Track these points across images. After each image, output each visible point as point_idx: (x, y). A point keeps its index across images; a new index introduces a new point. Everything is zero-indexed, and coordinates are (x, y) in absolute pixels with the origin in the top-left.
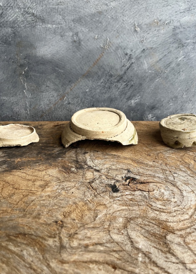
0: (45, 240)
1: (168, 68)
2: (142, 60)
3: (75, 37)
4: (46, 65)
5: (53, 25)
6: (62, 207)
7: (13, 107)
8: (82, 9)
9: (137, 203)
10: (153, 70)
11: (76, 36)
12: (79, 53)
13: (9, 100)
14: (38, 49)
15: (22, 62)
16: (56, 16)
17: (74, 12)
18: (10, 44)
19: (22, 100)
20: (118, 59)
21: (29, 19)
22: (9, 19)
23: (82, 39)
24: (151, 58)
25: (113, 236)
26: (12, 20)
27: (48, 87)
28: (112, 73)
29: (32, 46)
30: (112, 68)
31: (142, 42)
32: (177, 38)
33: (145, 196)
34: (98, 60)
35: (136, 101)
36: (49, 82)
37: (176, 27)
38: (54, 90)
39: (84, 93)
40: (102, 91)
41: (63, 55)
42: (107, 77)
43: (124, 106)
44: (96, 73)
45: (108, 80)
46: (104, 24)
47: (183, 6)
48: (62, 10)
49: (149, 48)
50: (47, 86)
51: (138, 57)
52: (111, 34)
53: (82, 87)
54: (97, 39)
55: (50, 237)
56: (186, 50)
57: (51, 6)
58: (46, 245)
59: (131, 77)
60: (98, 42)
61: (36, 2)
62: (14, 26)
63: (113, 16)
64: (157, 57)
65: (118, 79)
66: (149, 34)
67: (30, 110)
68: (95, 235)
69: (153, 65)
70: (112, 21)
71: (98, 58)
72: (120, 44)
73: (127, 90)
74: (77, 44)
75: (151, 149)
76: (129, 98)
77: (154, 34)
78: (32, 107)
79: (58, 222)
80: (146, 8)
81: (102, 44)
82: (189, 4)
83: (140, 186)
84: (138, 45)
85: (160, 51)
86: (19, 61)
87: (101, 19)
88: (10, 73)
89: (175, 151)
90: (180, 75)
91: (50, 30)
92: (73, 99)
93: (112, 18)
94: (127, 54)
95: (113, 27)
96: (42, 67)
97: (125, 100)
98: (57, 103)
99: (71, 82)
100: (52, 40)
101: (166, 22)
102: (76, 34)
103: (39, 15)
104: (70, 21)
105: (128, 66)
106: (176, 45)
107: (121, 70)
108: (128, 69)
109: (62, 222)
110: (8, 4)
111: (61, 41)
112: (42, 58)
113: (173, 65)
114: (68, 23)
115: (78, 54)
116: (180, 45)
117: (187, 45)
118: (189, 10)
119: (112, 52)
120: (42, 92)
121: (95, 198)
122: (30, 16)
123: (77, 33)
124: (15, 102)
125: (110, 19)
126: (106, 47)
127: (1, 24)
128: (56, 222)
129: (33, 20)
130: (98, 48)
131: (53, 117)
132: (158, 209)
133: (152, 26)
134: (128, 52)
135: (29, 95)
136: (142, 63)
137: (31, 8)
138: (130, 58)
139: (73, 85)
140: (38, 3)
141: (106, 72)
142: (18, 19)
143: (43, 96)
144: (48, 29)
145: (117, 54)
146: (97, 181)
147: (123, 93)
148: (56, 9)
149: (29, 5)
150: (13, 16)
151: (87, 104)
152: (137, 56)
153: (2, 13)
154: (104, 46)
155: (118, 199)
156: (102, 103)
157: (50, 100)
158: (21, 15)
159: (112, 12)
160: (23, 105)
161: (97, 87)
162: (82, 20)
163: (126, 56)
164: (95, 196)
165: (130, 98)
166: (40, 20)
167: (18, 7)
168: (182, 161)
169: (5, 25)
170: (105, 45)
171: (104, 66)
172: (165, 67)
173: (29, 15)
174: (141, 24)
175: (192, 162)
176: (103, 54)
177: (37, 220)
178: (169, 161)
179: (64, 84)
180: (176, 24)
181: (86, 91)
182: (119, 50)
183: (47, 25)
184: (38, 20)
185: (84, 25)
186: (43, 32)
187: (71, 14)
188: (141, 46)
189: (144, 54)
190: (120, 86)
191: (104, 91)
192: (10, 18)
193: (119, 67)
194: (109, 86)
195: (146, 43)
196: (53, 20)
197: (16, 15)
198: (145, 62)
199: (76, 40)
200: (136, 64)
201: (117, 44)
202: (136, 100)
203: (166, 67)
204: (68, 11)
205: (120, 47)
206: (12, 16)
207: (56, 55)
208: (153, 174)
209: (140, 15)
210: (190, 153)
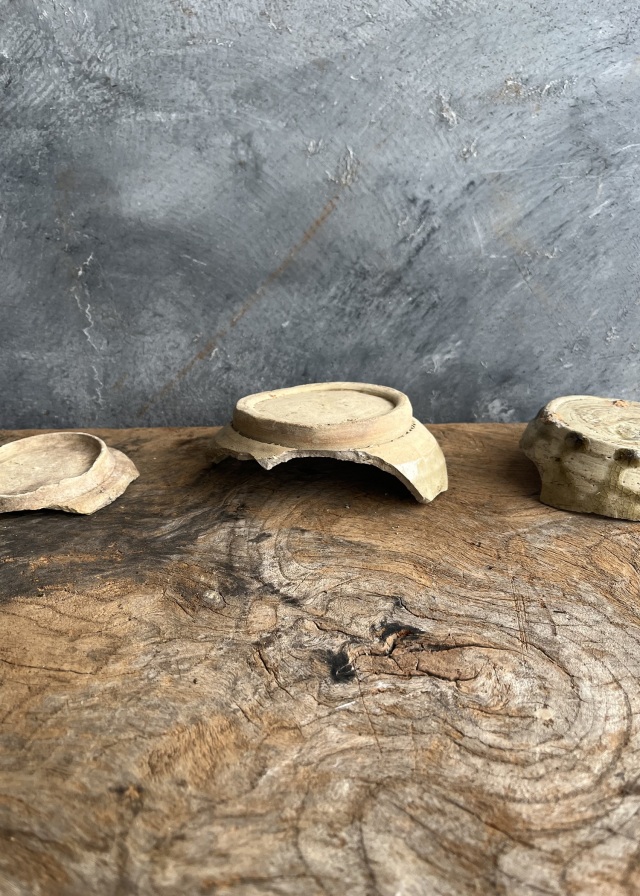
0: (71, 856)
1: (557, 243)
2: (464, 217)
3: (242, 149)
4: (152, 246)
5: (170, 112)
6: (151, 735)
7: (51, 383)
8: (263, 55)
9: (409, 723)
10: (504, 253)
11: (246, 146)
12: (256, 201)
13: (40, 361)
14: (124, 196)
15: (75, 236)
16: (179, 81)
17: (236, 65)
18: (35, 181)
19: (80, 359)
20: (386, 217)
21: (95, 97)
22: (32, 101)
23: (264, 154)
24: (496, 212)
25: (309, 850)
26: (41, 102)
27: (161, 316)
28: (366, 266)
29: (104, 185)
30: (365, 248)
31: (464, 157)
32: (586, 140)
33: (442, 700)
34: (318, 223)
35: (447, 357)
36: (161, 301)
37: (580, 102)
38: (179, 325)
39: (275, 333)
40: (334, 327)
41: (203, 211)
42: (351, 279)
43: (408, 375)
44: (314, 267)
45: (353, 289)
46: (335, 103)
47: (606, 30)
48: (199, 62)
49: (489, 178)
50: (156, 315)
51: (452, 209)
52: (360, 134)
53: (268, 315)
54: (313, 154)
55: (90, 847)
56: (618, 181)
57: (162, 52)
58: (73, 875)
59: (431, 275)
60: (317, 164)
61: (113, 42)
62: (46, 121)
63: (367, 75)
64: (516, 206)
65: (387, 285)
66: (488, 131)
67: (104, 392)
68: (246, 844)
69: (503, 235)
70: (362, 90)
71: (319, 218)
72: (390, 167)
73: (417, 319)
74: (250, 172)
75: (486, 523)
76: (425, 348)
77: (506, 127)
78: (112, 381)
79: (127, 793)
80: (477, 41)
81: (332, 169)
82: (626, 22)
83: (430, 660)
84: (453, 169)
85: (527, 185)
86: (67, 236)
87: (325, 87)
88: (38, 275)
89: (569, 531)
90: (596, 265)
91: (162, 129)
92: (239, 353)
93: (364, 80)
94: (413, 201)
95: (365, 111)
96: (138, 252)
97: (411, 353)
98: (189, 368)
99: (233, 299)
100: (168, 163)
101: (548, 86)
102: (246, 140)
103: (125, 80)
104: (224, 97)
105: (418, 239)
106: (581, 164)
107: (397, 255)
108: (418, 249)
109: (139, 789)
110: (26, 52)
111: (198, 165)
112: (140, 224)
113: (572, 233)
114: (217, 104)
115: (254, 207)
116: (596, 163)
117: (622, 162)
118: (624, 41)
119: (363, 195)
120: (143, 333)
121: (268, 703)
122: (97, 88)
123: (250, 135)
124: (57, 366)
125: (355, 86)
126: (343, 180)
127: (8, 119)
128: (120, 791)
129: (105, 101)
130: (317, 183)
131: (179, 413)
132: (484, 748)
133: (499, 101)
134: (418, 194)
135: (101, 344)
136: (465, 227)
137: (98, 60)
138: (426, 213)
139: (238, 308)
140: (119, 43)
141: (347, 263)
142: (59, 97)
143: (143, 347)
144: (154, 126)
145: (380, 200)
146: (285, 641)
147: (405, 332)
148: (177, 61)
149: (91, 52)
150: (44, 90)
151: (284, 370)
152: (450, 204)
153: (10, 82)
154: (338, 177)
155: (347, 705)
156: (336, 366)
157: (166, 359)
158: (69, 85)
159: (363, 61)
160: (83, 377)
161: (318, 314)
162: (263, 91)
163: (413, 208)
164: (270, 695)
165: (429, 347)
166: (127, 99)
167: (58, 60)
168: (590, 567)
169: (18, 121)
170: (340, 171)
171: (339, 243)
172: (544, 239)
173: (94, 85)
174: (460, 95)
175: (624, 572)
176: (335, 202)
177: (58, 781)
178: (544, 566)
179: (209, 305)
180: (582, 90)
181: (282, 327)
182: (389, 189)
183: (153, 116)
184: (121, 100)
185: (269, 109)
186: (138, 136)
187: (229, 75)
188: (461, 172)
189: (472, 196)
190: (394, 310)
191: (342, 326)
192: (33, 95)
193: (388, 246)
194: (357, 310)
195: (477, 160)
196: (172, 96)
197: (51, 87)
198: (475, 224)
199: (244, 159)
200: (447, 234)
201: (381, 166)
202: (449, 352)
203: (550, 241)
204: (217, 65)
205: (392, 176)
206: (39, 89)
207: (181, 211)
208: (482, 614)
209: (455, 66)
210: (622, 536)
